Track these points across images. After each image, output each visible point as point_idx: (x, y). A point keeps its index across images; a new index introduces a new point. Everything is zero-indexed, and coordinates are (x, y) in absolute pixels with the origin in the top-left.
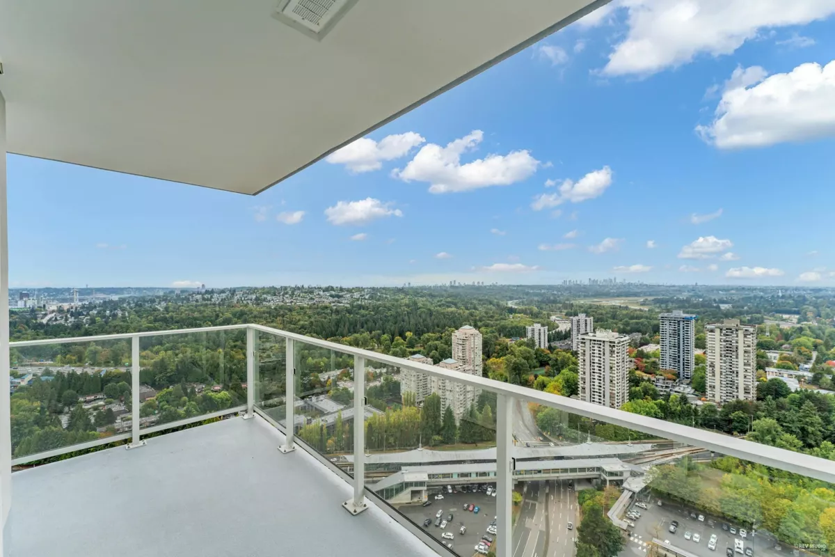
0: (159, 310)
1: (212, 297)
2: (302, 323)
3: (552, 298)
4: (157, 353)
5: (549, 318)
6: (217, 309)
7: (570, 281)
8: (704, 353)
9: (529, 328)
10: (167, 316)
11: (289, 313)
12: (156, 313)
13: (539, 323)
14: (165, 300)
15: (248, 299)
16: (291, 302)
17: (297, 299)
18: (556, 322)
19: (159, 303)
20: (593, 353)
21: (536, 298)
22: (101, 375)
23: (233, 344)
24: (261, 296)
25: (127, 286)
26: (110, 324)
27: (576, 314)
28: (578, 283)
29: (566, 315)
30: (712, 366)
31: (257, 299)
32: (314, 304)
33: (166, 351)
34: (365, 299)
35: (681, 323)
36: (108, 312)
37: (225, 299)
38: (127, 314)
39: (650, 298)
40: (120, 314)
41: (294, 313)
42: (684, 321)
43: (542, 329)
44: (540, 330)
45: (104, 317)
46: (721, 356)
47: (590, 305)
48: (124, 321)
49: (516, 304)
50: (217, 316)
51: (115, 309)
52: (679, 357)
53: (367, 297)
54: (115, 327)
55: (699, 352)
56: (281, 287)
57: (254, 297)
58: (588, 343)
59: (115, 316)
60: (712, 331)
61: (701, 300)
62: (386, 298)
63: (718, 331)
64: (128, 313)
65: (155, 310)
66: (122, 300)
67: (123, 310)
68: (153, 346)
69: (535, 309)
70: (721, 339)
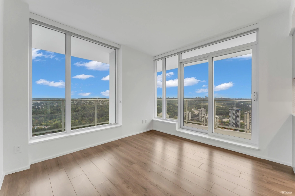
0: (55, 106)
1: (74, 102)
2: (106, 111)
3: (192, 103)
4: (55, 121)
5: (191, 110)
6: (76, 106)
7: (198, 97)
8: (244, 122)
9: (185, 113)
10: (58, 108)
12: (54, 107)
14: (57, 103)
15: (87, 103)
16: (102, 104)
18: (194, 111)
19: (55, 104)
20: (207, 121)
22: (35, 129)
23: (82, 118)
24: (91, 101)
25: (43, 98)
26: (37, 111)
27: (200, 108)
28: (201, 98)
29: (197, 109)
30: (246, 126)
31: (90, 103)
33: (58, 120)
35: (236, 111)
36: (36, 107)
37: (78, 102)
38: (43, 107)
39: (226, 103)
40: (41, 107)
43: (189, 113)
44: (188, 114)
45: (35, 108)
46: (249, 122)
47: (205, 105)
48: (42, 110)
50: (76, 108)
51: (39, 106)
54: (39, 112)
55: (242, 121)
57: (89, 102)
58: (205, 118)
59: (39, 108)
60: (246, 114)
61: (243, 104)
63: (248, 114)
64: (44, 107)
65: (54, 106)
66: (42, 103)
67: (42, 106)
68: (53, 119)
70: (249, 117)
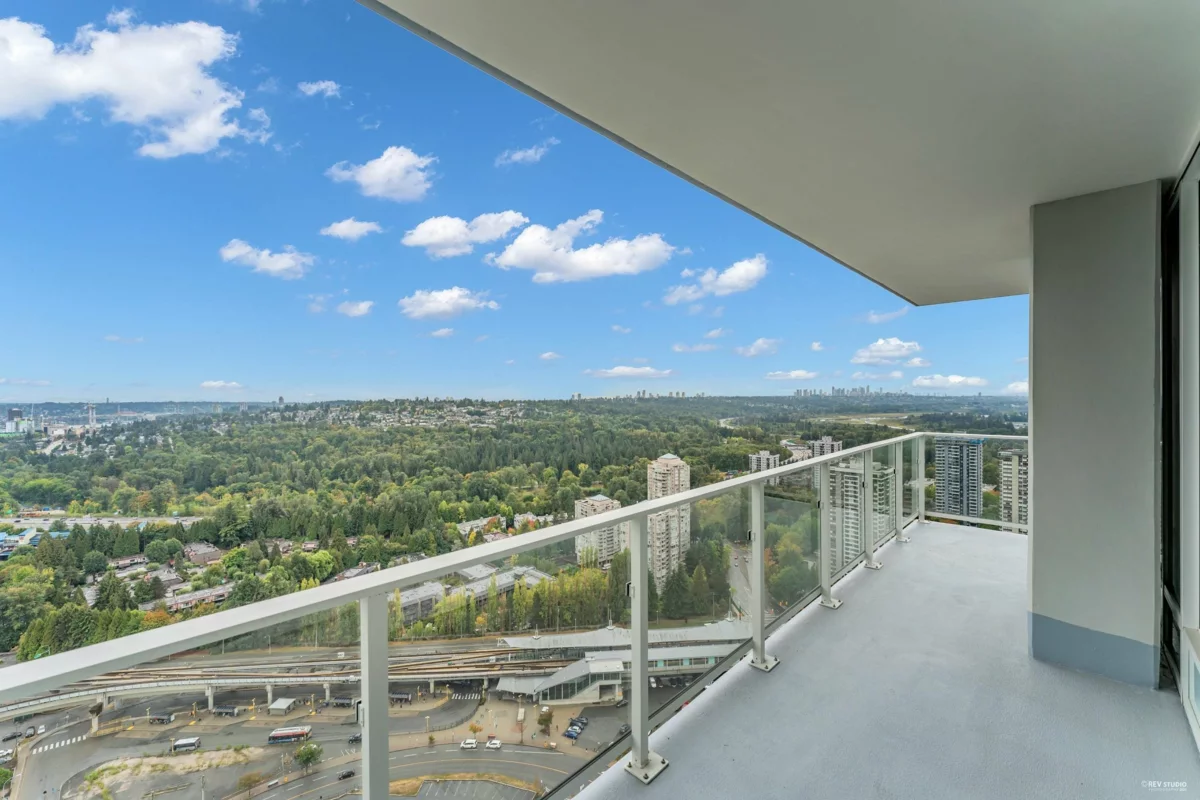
0: (218, 435)
1: (295, 416)
2: (428, 451)
3: (781, 415)
4: (219, 496)
5: (778, 443)
6: (304, 432)
7: (805, 391)
8: (996, 489)
9: (754, 457)
10: (231, 443)
11: (409, 438)
12: (214, 439)
13: (765, 449)
14: (226, 420)
15: (349, 419)
16: (412, 422)
17: (419, 418)
18: (788, 448)
19: (218, 425)
20: (847, 491)
21: (759, 416)
22: (138, 529)
23: (330, 482)
24: (367, 414)
25: (168, 400)
26: (146, 455)
27: (816, 438)
28: (818, 393)
29: (802, 438)
30: (1008, 507)
31: (361, 418)
32: (445, 425)
33: (232, 493)
34: (518, 417)
35: (965, 449)
36: (142, 438)
37: (314, 418)
38: (170, 441)
39: (917, 414)
40: (160, 440)
41: (416, 438)
42: (968, 446)
43: (772, 458)
44: (768, 459)
45: (137, 444)
46: (1020, 493)
47: (835, 424)
48: (166, 451)
49: (731, 423)
50: (305, 443)
51: (154, 434)
52: (962, 495)
53: (520, 414)
54: (154, 459)
55: (988, 488)
56: (396, 400)
57: (357, 415)
58: (839, 477)
59: (153, 443)
60: (1008, 459)
61: (986, 416)
62: (548, 415)
63: (1016, 459)
64: (173, 439)
65: (213, 434)
66: (163, 421)
67: (165, 434)
68: (212, 486)
69: (759, 430)
70: (1020, 470)
